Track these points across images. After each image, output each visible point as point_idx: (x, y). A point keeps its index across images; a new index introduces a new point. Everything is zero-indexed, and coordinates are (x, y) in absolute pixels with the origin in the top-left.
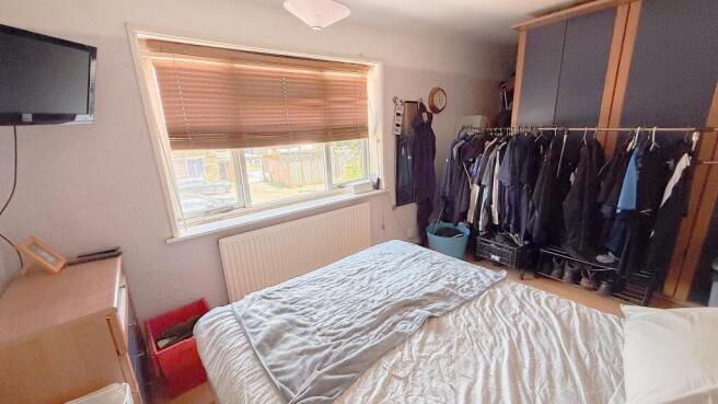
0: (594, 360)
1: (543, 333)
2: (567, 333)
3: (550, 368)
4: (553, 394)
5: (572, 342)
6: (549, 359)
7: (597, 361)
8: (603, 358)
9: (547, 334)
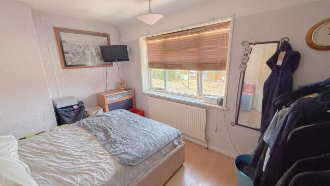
0: (46, 176)
1: (71, 165)
2: (65, 173)
3: (55, 162)
4: (47, 160)
5: (58, 173)
6: (58, 163)
7: (44, 177)
8: (42, 180)
9: (69, 166)
